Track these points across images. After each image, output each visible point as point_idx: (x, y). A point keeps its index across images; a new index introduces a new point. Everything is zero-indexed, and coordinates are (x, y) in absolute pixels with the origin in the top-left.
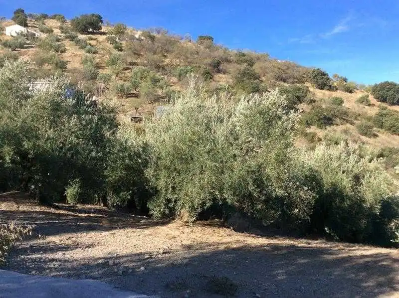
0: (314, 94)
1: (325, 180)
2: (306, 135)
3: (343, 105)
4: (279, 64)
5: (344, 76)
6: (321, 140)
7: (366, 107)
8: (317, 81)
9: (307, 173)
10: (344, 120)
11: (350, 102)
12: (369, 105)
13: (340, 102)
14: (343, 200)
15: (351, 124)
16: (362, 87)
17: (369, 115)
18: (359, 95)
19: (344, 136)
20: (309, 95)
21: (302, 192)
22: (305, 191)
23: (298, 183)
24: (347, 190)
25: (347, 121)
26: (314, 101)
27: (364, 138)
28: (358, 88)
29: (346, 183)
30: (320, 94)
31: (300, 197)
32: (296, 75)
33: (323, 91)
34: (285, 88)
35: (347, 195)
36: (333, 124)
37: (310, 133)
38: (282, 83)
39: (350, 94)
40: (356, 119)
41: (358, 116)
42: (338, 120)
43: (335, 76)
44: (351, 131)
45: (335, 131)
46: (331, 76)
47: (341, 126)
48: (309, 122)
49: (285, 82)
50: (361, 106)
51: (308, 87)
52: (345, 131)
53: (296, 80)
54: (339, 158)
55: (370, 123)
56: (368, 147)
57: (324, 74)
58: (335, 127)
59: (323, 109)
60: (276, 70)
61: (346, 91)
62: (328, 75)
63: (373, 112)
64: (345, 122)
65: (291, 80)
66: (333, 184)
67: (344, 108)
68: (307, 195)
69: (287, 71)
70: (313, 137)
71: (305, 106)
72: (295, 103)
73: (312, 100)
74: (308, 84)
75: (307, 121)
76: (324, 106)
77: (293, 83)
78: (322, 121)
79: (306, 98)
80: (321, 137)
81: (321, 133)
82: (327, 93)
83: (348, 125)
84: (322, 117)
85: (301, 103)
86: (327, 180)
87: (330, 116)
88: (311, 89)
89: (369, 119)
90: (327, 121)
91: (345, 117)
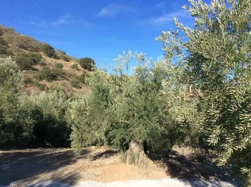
0: (45, 60)
1: (44, 113)
2: (39, 85)
3: (63, 68)
4: (22, 37)
5: (64, 51)
6: (49, 89)
7: (76, 71)
8: (47, 52)
9: (33, 109)
10: (63, 77)
11: (67, 67)
12: (78, 70)
13: (61, 66)
14: (54, 124)
15: (67, 80)
16: (74, 59)
17: (77, 76)
18: (72, 63)
19: (63, 87)
20: (42, 60)
21: (26, 120)
22: (29, 119)
23: (24, 114)
24: (57, 117)
25: (65, 78)
26: (45, 64)
27: (74, 89)
28: (72, 59)
29: (56, 113)
30: (49, 60)
31: (25, 123)
32: (34, 46)
33: (51, 58)
34: (25, 54)
35: (57, 121)
36: (57, 80)
37: (42, 84)
38: (24, 50)
39: (67, 62)
40: (70, 77)
41: (71, 76)
42: (60, 77)
43: (59, 50)
44: (67, 84)
45: (58, 84)
46: (56, 50)
47: (61, 81)
48: (42, 77)
49: (26, 50)
50: (73, 70)
51: (41, 55)
52: (63, 84)
53: (33, 49)
54: (54, 100)
55: (78, 80)
56: (76, 94)
57: (51, 48)
58: (58, 81)
59: (50, 70)
60: (19, 40)
61: (65, 60)
62: (54, 49)
63: (79, 74)
64: (64, 78)
65: (30, 49)
66: (49, 115)
67: (64, 71)
68: (29, 121)
69: (27, 43)
70: (44, 87)
71: (39, 66)
72: (32, 64)
73: (44, 63)
74: (42, 53)
75: (40, 77)
76: (51, 68)
77: (31, 51)
78: (50, 77)
79: (40, 62)
80: (49, 87)
81: (49, 85)
82: (53, 60)
83: (65, 81)
84: (50, 75)
85: (36, 64)
86: (45, 112)
87: (54, 74)
88: (43, 57)
89: (77, 78)
90: (53, 77)
91: (64, 75)
